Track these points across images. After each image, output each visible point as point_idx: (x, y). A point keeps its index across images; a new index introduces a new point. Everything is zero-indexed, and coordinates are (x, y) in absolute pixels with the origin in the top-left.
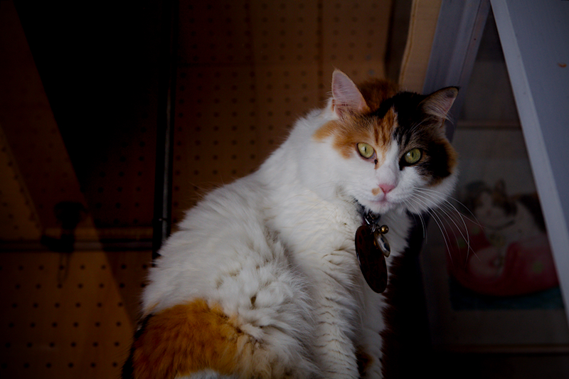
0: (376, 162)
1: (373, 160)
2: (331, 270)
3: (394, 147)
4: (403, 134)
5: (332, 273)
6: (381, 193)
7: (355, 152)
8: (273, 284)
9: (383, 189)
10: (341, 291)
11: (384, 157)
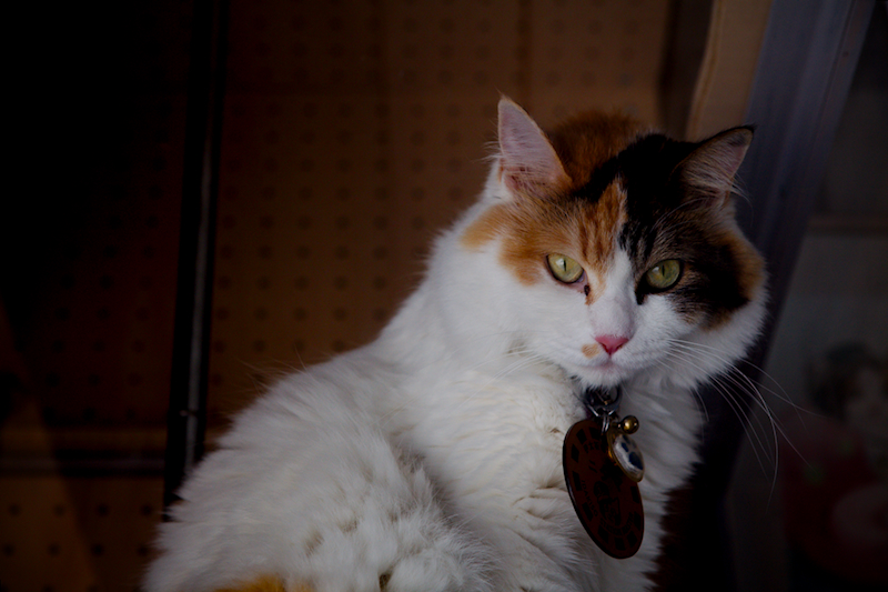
0: (587, 290)
1: (582, 286)
2: (532, 528)
3: (621, 263)
4: (637, 237)
5: (535, 535)
6: (602, 354)
7: (543, 272)
8: (426, 553)
9: (604, 346)
10: (553, 573)
11: (601, 281)
